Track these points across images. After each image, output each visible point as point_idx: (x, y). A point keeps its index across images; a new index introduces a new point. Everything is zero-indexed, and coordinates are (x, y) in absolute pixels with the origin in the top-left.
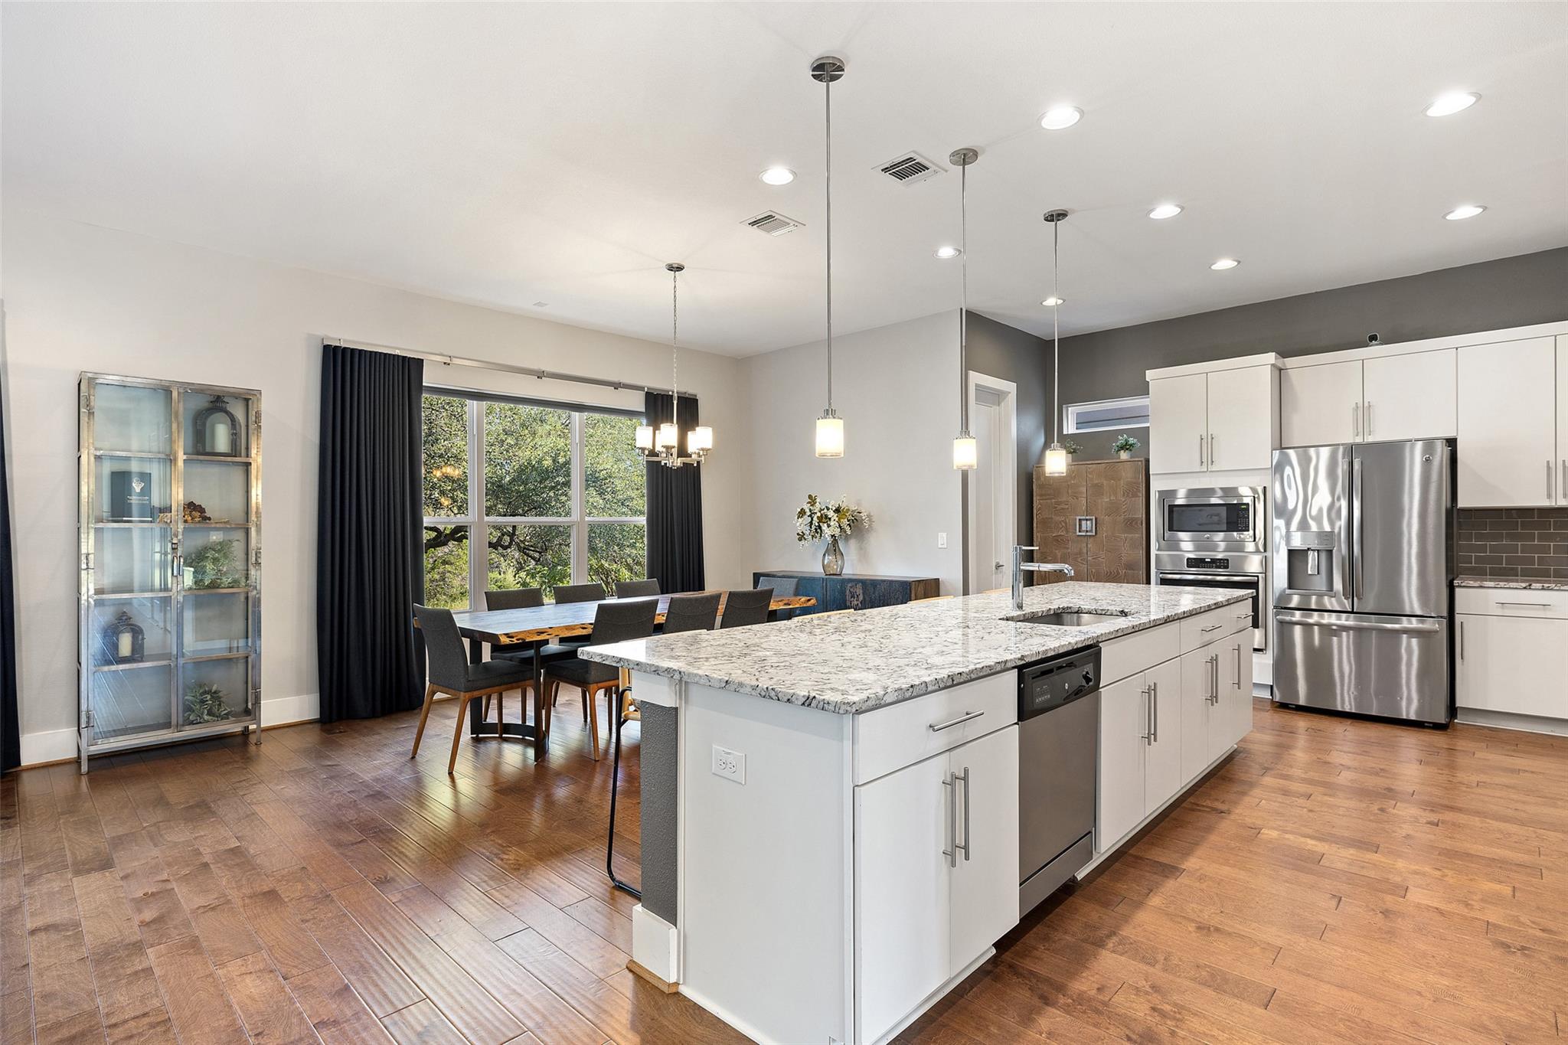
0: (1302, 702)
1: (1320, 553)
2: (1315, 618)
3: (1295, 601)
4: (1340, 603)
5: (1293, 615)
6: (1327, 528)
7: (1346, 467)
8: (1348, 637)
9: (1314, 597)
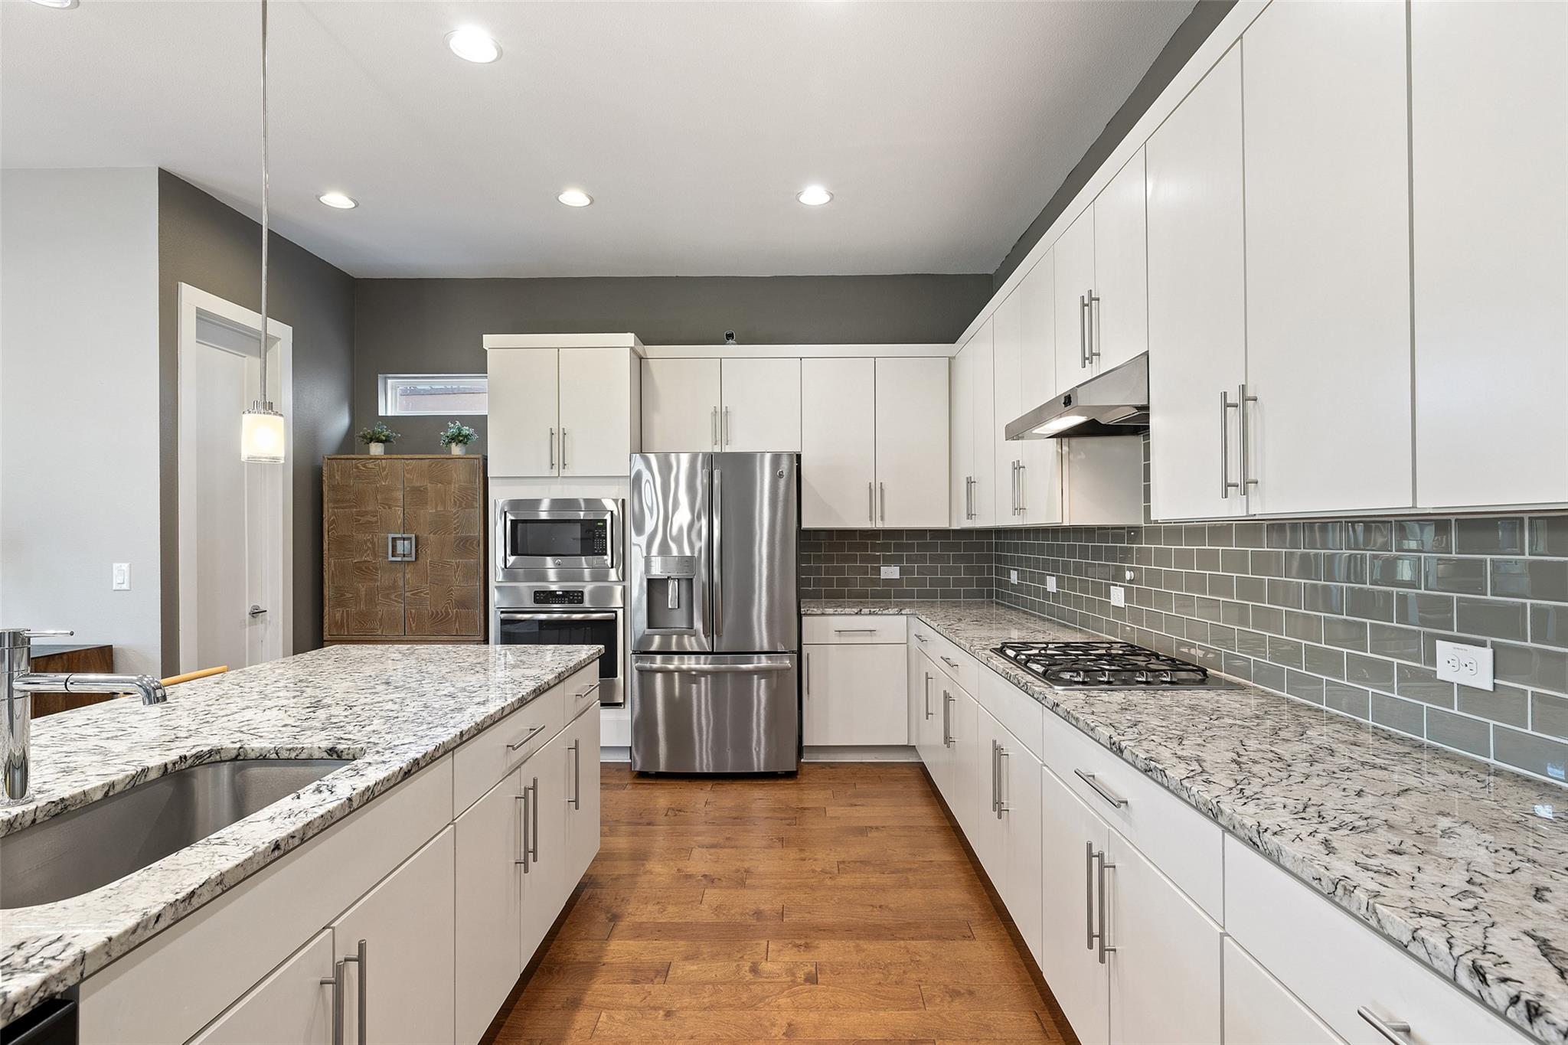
0: (662, 768)
1: (680, 582)
2: (675, 663)
3: (656, 643)
4: (699, 643)
5: (653, 661)
6: (688, 553)
7: (706, 481)
8: (706, 684)
9: (675, 637)
